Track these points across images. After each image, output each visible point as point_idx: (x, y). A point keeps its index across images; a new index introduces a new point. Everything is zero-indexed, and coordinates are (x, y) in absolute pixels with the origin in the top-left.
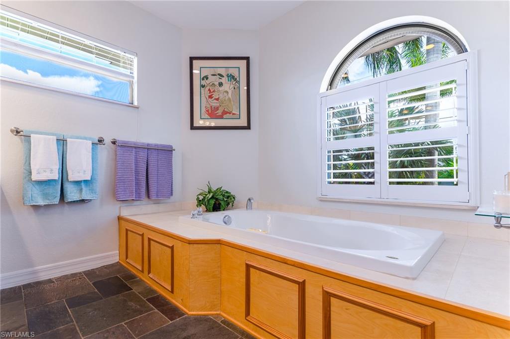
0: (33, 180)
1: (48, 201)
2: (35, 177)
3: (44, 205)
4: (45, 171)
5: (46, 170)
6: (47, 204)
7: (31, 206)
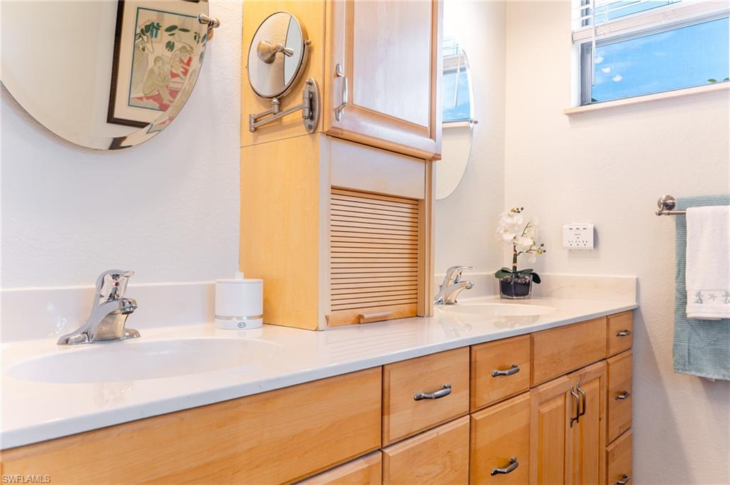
0: (689, 316)
1: (723, 371)
2: (693, 311)
3: (716, 380)
4: (713, 297)
5: (716, 294)
6: (720, 377)
7: (700, 377)
